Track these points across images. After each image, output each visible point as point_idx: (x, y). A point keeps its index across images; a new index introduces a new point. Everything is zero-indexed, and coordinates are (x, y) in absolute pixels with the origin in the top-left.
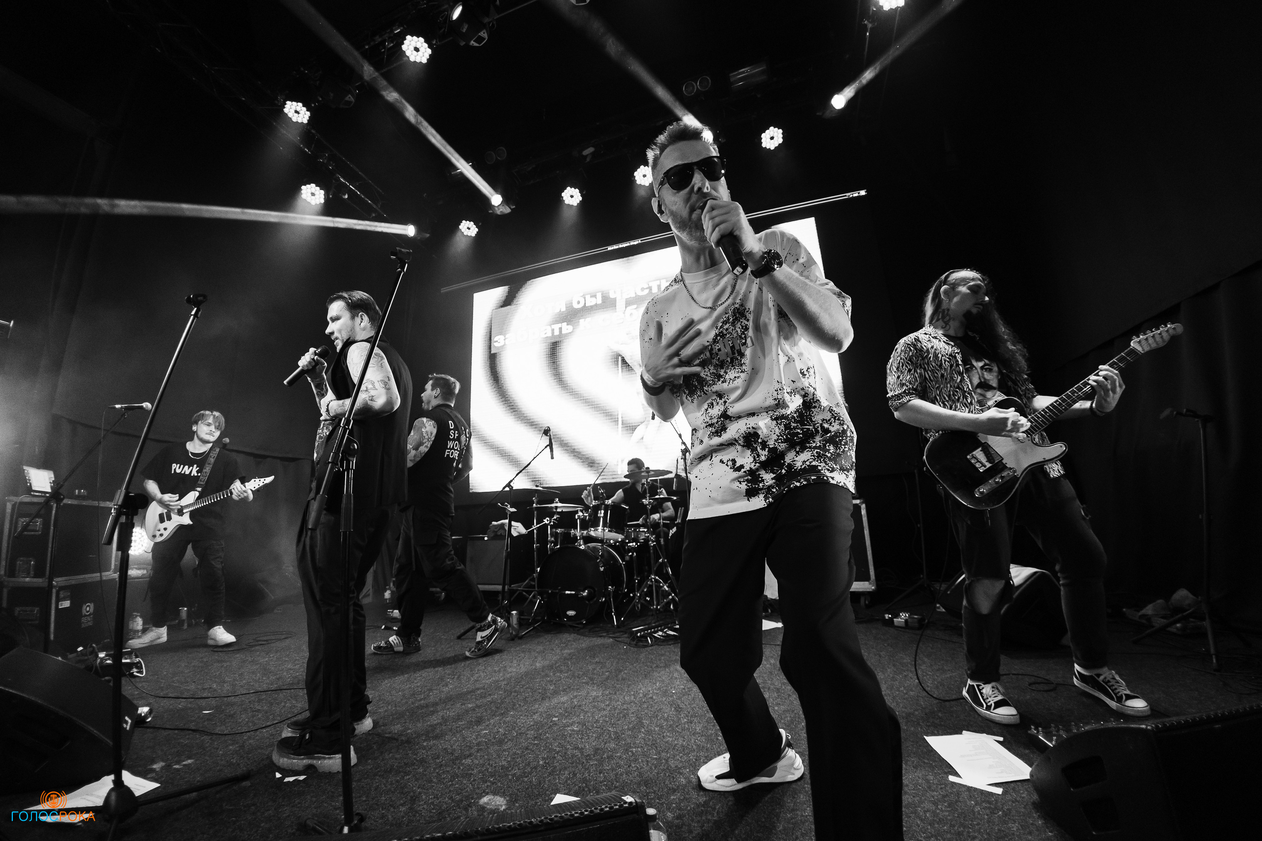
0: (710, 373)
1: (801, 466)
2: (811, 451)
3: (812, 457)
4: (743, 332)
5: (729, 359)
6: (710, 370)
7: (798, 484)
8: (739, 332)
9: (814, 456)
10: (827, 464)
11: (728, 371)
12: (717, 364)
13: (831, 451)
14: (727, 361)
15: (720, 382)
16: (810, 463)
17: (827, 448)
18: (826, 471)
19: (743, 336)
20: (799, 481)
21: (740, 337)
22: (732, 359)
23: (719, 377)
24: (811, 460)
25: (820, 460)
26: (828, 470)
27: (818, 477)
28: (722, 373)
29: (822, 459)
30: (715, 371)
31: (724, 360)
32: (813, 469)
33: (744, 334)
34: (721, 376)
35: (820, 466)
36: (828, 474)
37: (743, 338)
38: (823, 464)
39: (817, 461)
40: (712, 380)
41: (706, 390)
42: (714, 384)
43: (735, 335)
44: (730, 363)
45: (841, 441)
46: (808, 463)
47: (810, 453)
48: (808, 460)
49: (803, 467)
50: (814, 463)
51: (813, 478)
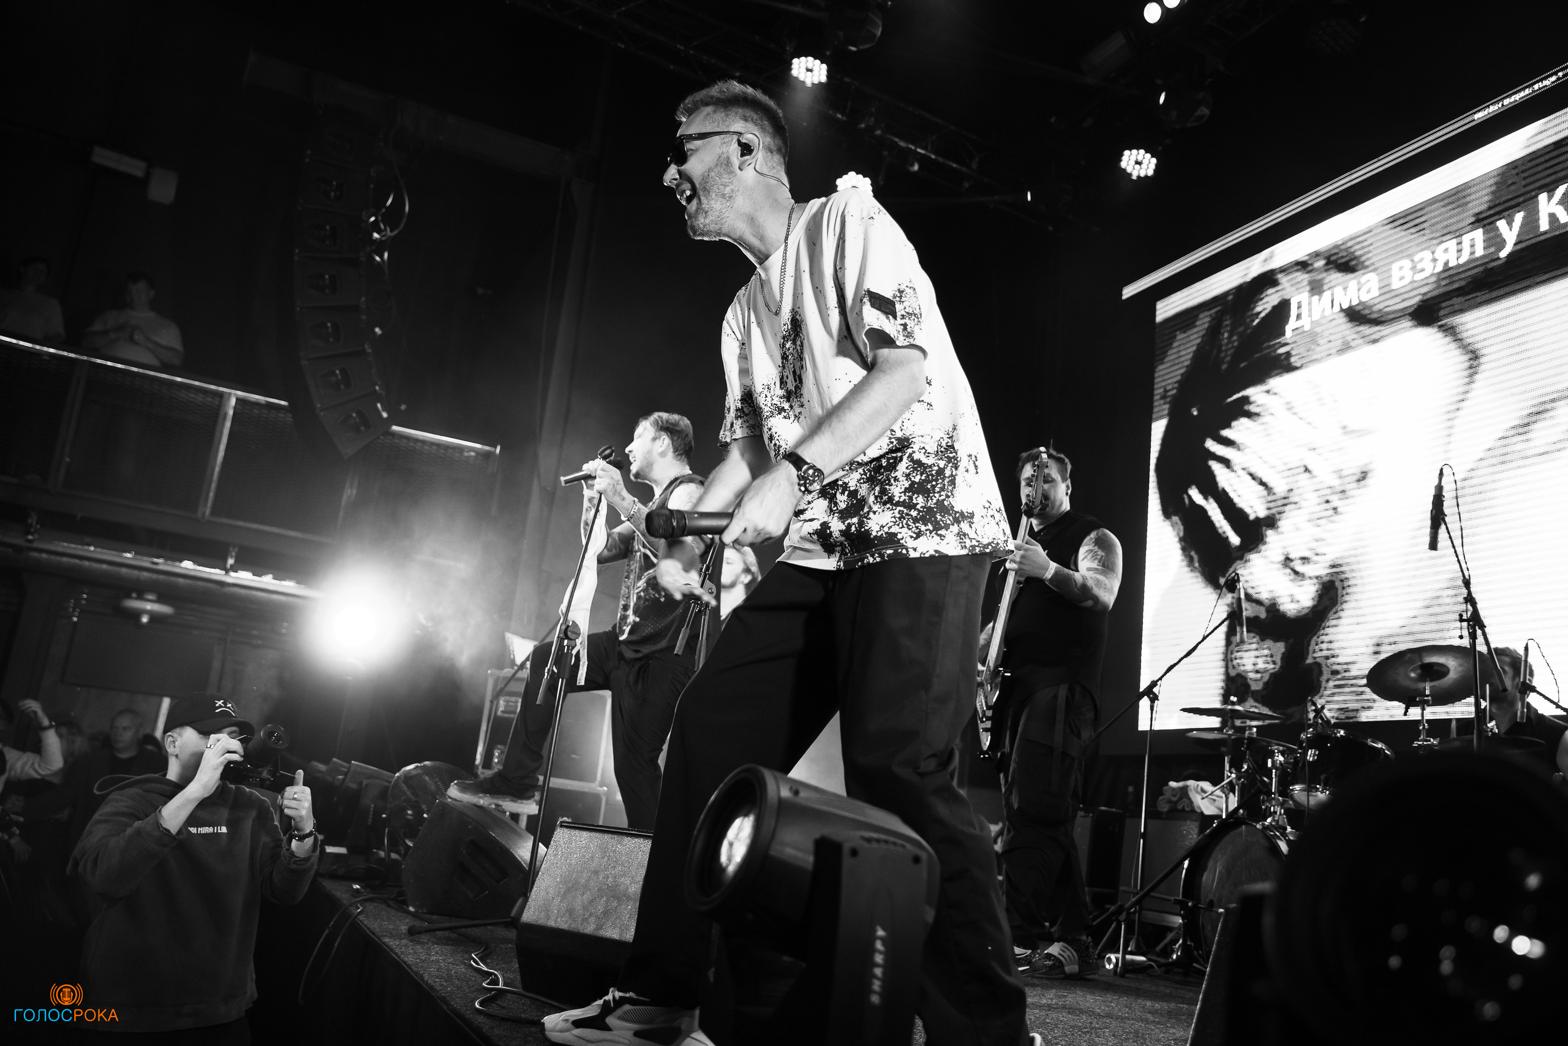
1: (877, 532)
2: (892, 509)
3: (893, 520)
7: (871, 560)
9: (894, 517)
10: (910, 529)
13: (918, 507)
16: (890, 528)
17: (915, 501)
18: (909, 540)
20: (872, 556)
24: (891, 524)
25: (902, 523)
26: (912, 537)
27: (896, 551)
29: (905, 522)
32: (891, 539)
35: (901, 533)
36: (910, 543)
38: (905, 530)
39: (898, 525)
45: (934, 487)
46: (886, 529)
48: (888, 523)
49: (879, 534)
50: (893, 530)
51: (889, 552)
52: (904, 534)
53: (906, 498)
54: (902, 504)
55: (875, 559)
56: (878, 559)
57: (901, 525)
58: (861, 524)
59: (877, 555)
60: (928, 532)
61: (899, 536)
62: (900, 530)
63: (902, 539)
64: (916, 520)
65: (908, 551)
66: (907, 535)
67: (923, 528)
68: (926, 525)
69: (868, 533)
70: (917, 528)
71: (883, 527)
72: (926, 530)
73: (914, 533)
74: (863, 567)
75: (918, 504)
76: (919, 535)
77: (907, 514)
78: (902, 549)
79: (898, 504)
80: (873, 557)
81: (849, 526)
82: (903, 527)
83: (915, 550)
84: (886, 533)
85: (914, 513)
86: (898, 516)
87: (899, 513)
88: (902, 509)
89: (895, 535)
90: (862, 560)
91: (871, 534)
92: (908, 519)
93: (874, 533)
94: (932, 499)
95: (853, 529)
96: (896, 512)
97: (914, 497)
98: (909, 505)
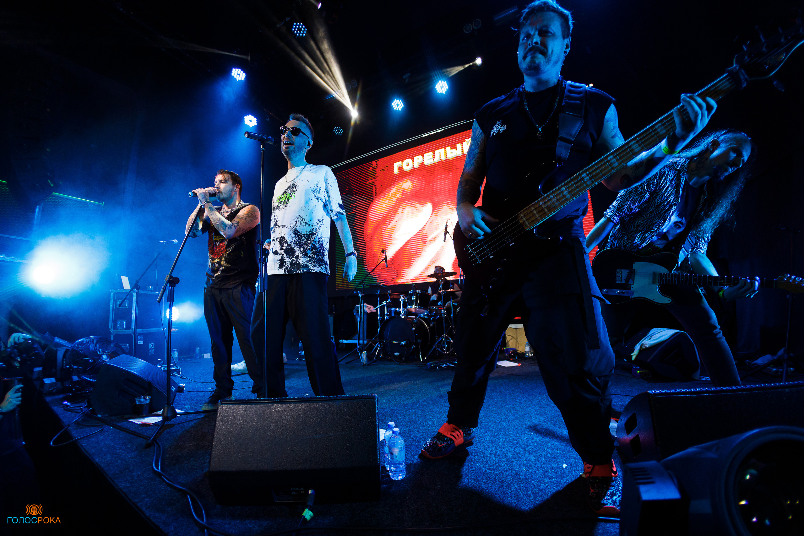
3: (307, 261)
7: (300, 272)
16: (306, 263)
18: (312, 267)
27: (308, 270)
29: (311, 262)
32: (306, 266)
36: (312, 268)
38: (311, 264)
39: (309, 263)
46: (305, 263)
52: (310, 265)
54: (310, 257)
56: (302, 272)
58: (297, 260)
61: (309, 266)
64: (314, 262)
65: (311, 271)
67: (316, 264)
69: (299, 263)
73: (313, 265)
74: (296, 274)
76: (315, 266)
79: (309, 257)
81: (293, 261)
83: (314, 270)
85: (314, 260)
89: (308, 265)
90: (296, 272)
93: (301, 264)
95: (294, 262)
98: (312, 258)
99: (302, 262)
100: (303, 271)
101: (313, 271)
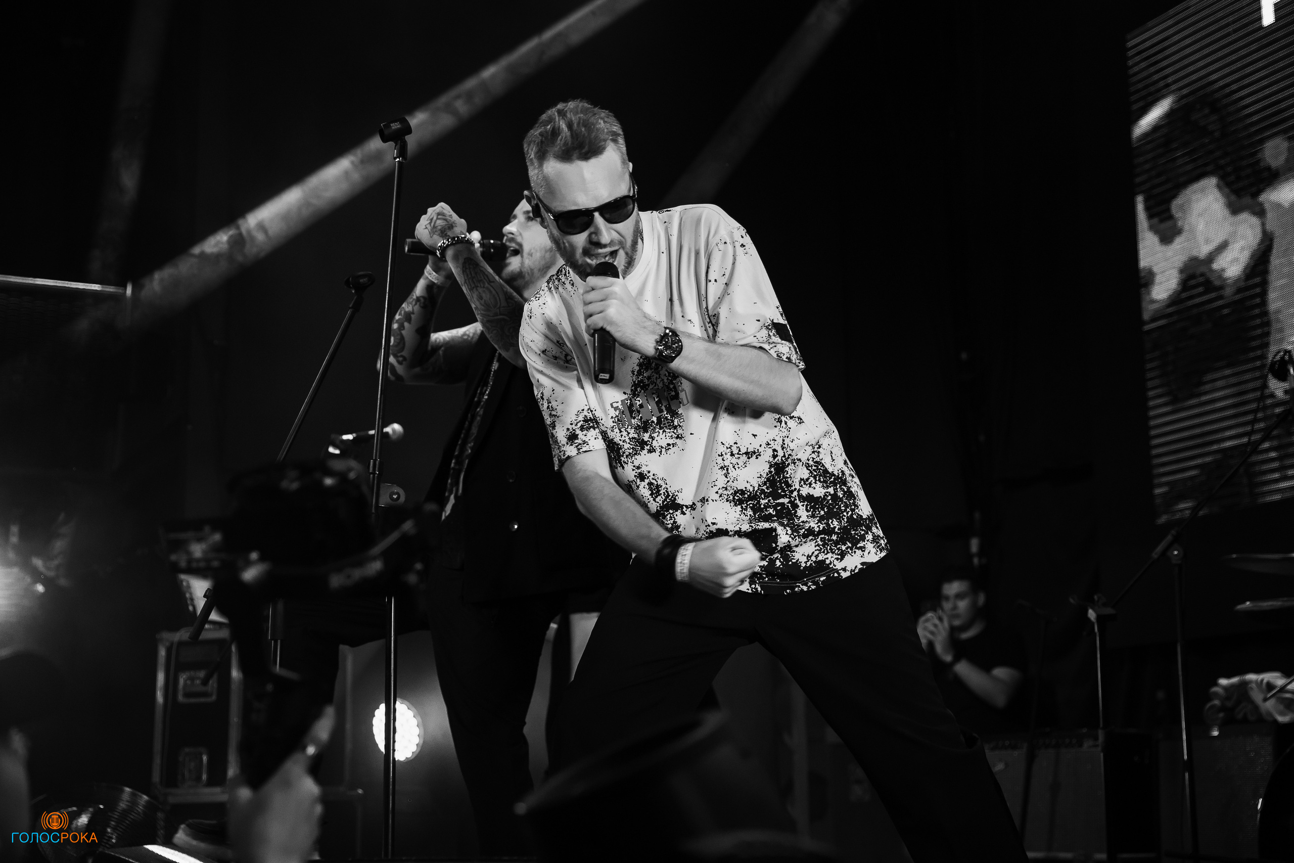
0: (630, 439)
1: (806, 563)
2: (815, 539)
3: (817, 548)
4: (671, 381)
5: (655, 419)
6: (629, 433)
7: (805, 588)
8: (666, 381)
9: (818, 545)
10: (834, 552)
11: (655, 435)
12: (639, 426)
13: (836, 530)
14: (653, 422)
15: (645, 452)
16: (817, 556)
17: (832, 526)
18: (836, 562)
19: (672, 386)
20: (806, 584)
21: (668, 387)
22: (659, 419)
23: (642, 444)
24: (816, 553)
25: (827, 549)
26: (837, 559)
27: (828, 577)
28: (646, 439)
29: (829, 547)
30: (636, 436)
31: (648, 421)
32: (821, 567)
33: (673, 384)
34: (646, 443)
35: (827, 558)
36: (839, 565)
37: (671, 390)
38: (830, 555)
39: (824, 552)
40: (633, 448)
41: (625, 462)
42: (636, 454)
43: (661, 385)
44: (657, 425)
46: (813, 558)
47: (813, 543)
48: (813, 553)
49: (808, 564)
50: (820, 558)
51: (822, 579)
52: (830, 558)
53: (824, 525)
54: (823, 532)
55: (809, 587)
56: (813, 587)
57: (826, 552)
58: (785, 557)
59: (810, 584)
60: (849, 550)
61: (828, 562)
62: (826, 556)
63: (830, 563)
64: (836, 543)
65: (839, 574)
66: (833, 559)
67: (844, 548)
68: (845, 544)
69: (796, 565)
70: (838, 549)
71: (810, 557)
72: (847, 548)
73: (838, 555)
75: (835, 527)
76: (842, 555)
77: (829, 540)
78: (834, 574)
80: (807, 586)
82: (828, 553)
83: (844, 569)
84: (815, 562)
85: (834, 537)
86: (820, 543)
87: (821, 540)
88: (823, 536)
89: (823, 561)
90: (791, 588)
91: (801, 566)
92: (831, 544)
93: (803, 565)
94: (843, 519)
95: (778, 563)
96: (818, 540)
97: (830, 523)
98: (829, 531)
99: (803, 559)
100: (814, 583)
101: (845, 575)
